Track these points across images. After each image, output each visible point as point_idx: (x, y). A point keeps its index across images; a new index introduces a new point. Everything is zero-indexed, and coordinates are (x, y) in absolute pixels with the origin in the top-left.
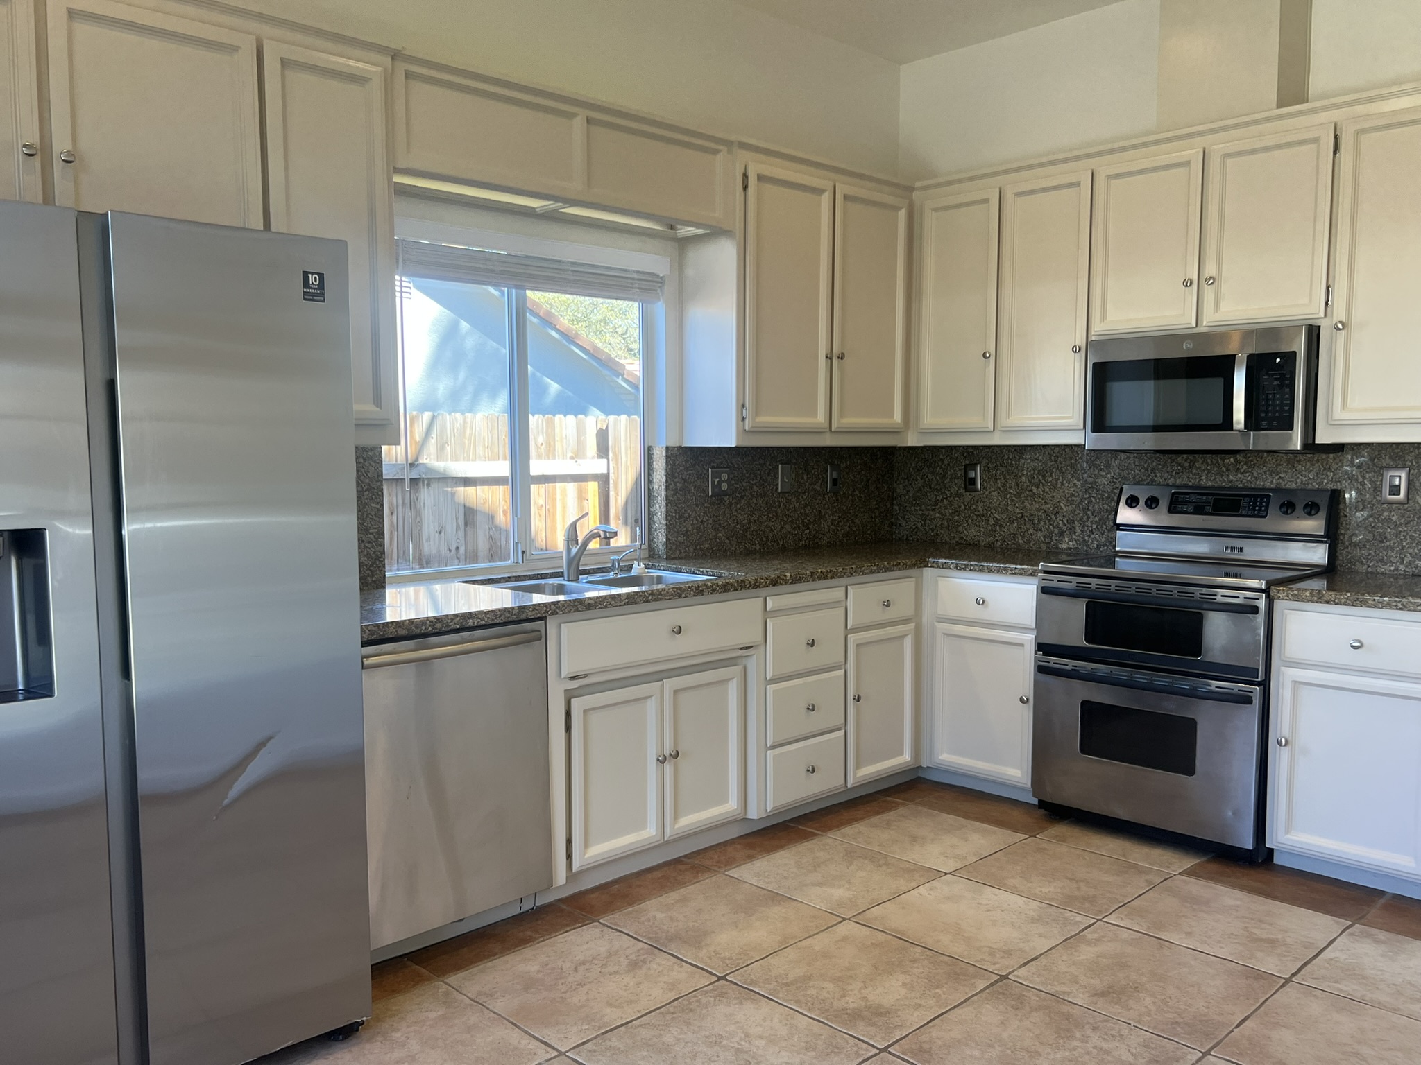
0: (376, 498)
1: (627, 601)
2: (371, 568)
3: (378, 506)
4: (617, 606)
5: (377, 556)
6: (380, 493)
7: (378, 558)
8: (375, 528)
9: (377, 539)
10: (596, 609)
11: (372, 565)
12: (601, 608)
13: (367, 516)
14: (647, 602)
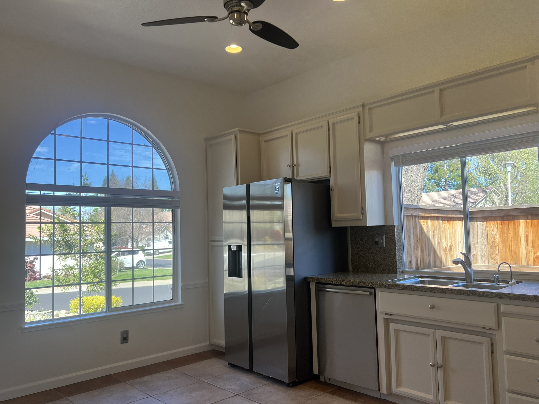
0: (393, 243)
1: (403, 288)
2: (392, 266)
3: (394, 245)
4: (398, 289)
5: (394, 262)
6: (394, 241)
7: (394, 263)
8: (393, 253)
9: (394, 256)
10: (388, 288)
11: (392, 265)
12: (391, 288)
13: (390, 248)
14: (413, 290)
